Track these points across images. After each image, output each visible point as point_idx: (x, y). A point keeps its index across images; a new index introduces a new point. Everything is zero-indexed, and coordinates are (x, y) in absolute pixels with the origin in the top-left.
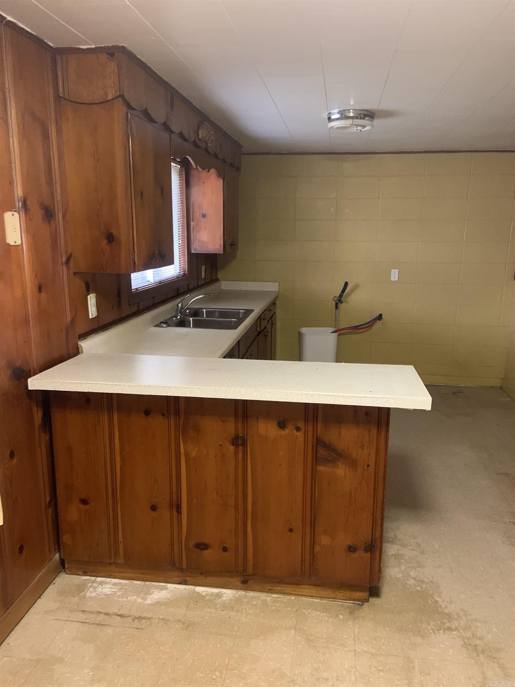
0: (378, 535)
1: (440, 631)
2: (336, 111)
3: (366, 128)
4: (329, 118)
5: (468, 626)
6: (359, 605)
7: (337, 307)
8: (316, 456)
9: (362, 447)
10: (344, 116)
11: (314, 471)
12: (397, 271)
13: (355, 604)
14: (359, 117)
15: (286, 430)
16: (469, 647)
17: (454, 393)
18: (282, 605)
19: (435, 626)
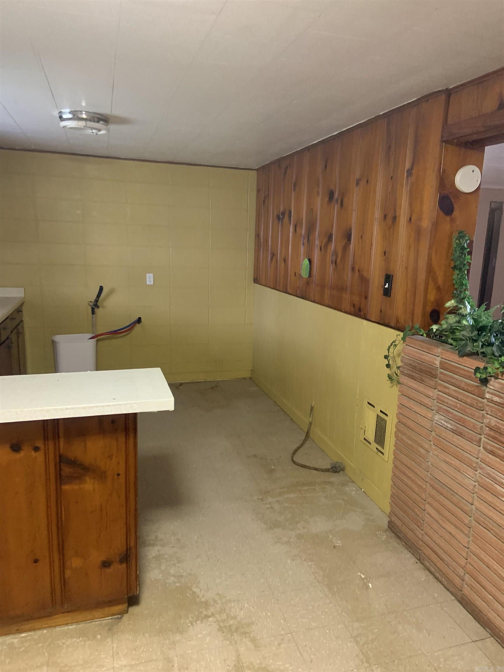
0: (132, 544)
1: (198, 622)
2: (68, 110)
3: (101, 133)
4: (61, 117)
5: (223, 608)
6: (118, 618)
7: (93, 313)
8: (60, 475)
9: (110, 457)
10: (76, 116)
11: (59, 492)
12: (151, 275)
13: (113, 618)
14: (93, 120)
15: (22, 452)
16: (224, 629)
17: (212, 388)
18: (32, 643)
19: (193, 619)
